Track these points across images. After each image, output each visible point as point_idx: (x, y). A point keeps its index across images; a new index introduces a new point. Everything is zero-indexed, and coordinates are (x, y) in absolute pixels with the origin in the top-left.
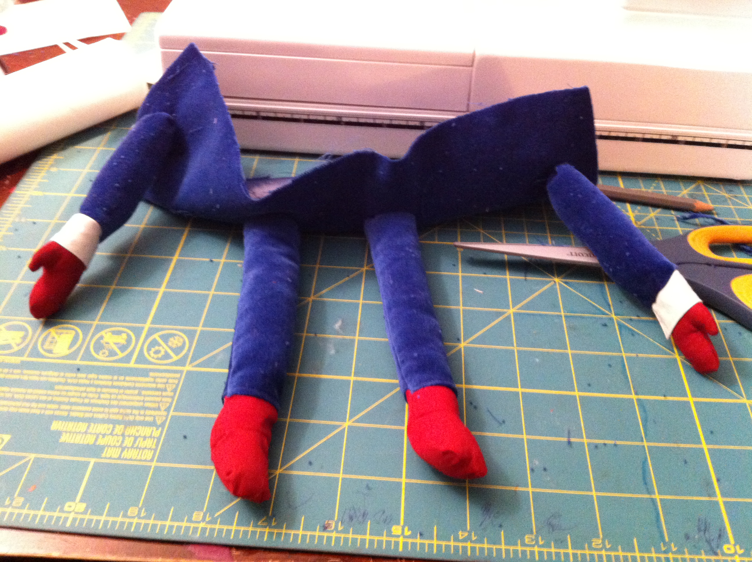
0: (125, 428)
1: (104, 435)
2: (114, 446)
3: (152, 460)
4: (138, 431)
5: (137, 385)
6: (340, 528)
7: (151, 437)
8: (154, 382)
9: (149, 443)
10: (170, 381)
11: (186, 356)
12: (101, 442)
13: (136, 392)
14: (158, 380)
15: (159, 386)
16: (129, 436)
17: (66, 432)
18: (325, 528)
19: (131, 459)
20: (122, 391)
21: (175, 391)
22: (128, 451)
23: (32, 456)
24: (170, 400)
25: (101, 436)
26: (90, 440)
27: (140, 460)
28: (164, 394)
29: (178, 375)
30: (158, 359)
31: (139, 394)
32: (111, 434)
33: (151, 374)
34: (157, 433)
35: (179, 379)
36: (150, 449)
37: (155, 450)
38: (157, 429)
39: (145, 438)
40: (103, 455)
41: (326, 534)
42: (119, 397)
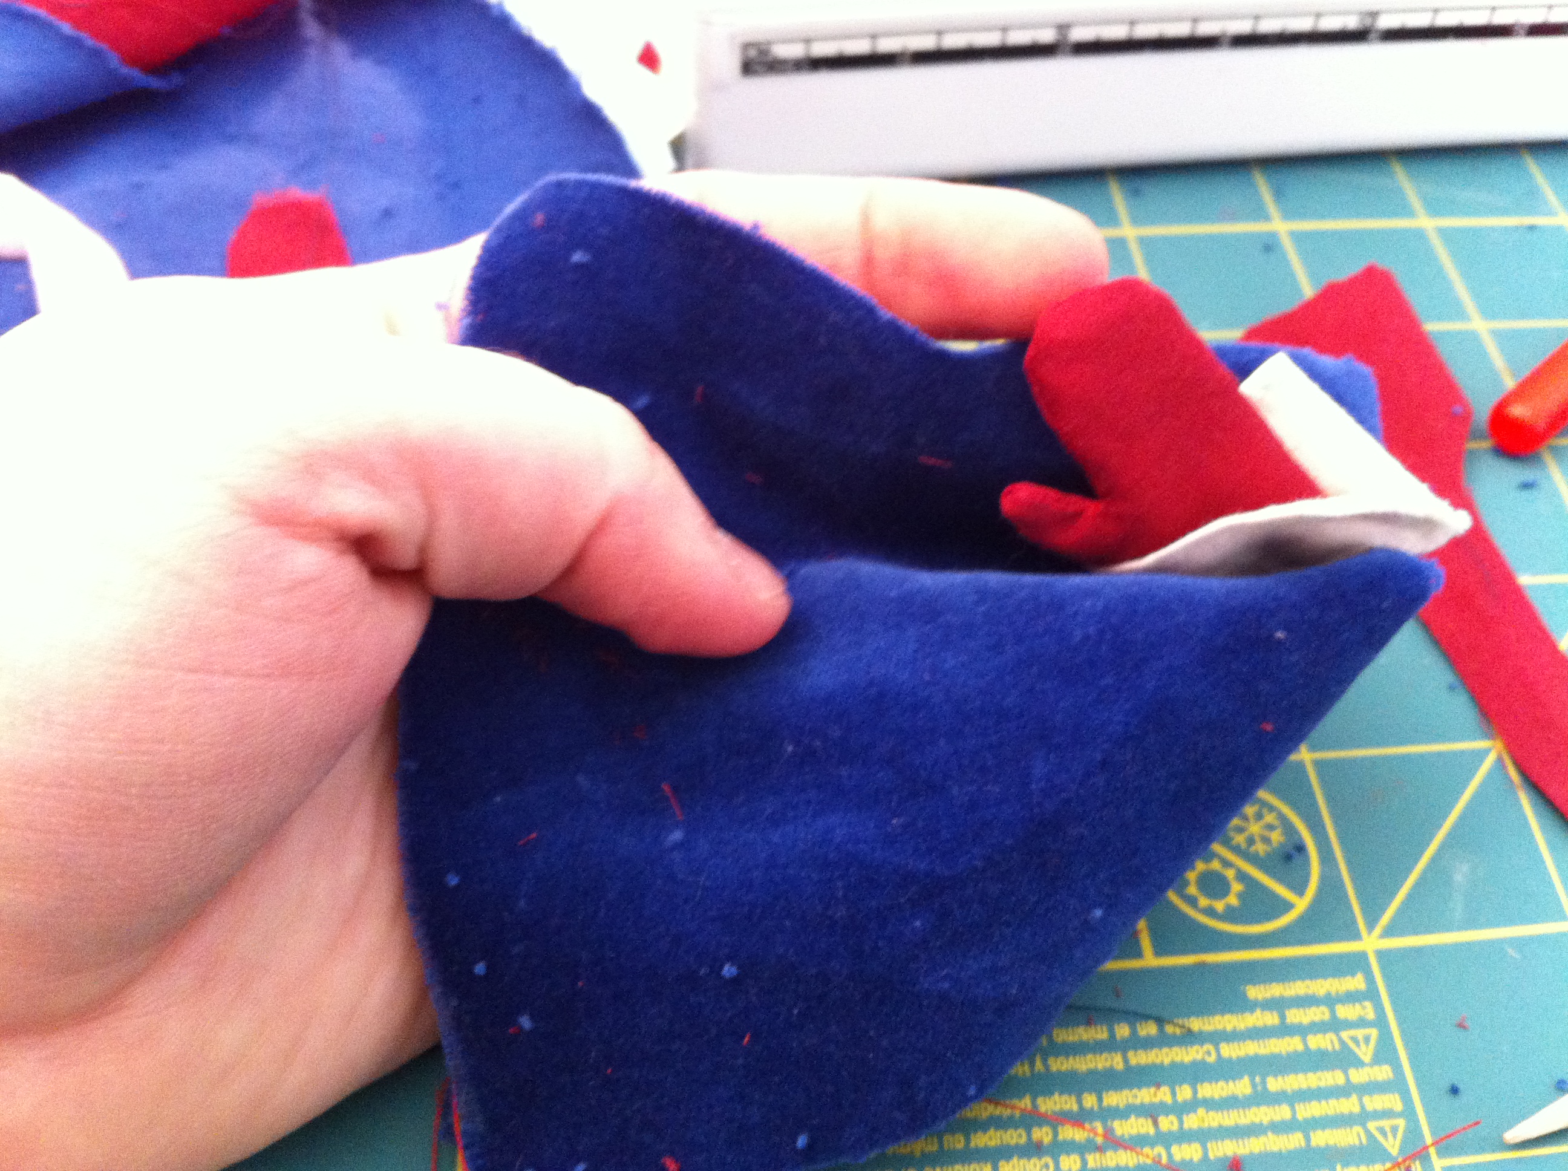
5: (1228, 1051)
8: (1284, 1030)
10: (1344, 1012)
11: (1331, 886)
13: (1242, 1087)
14: (1295, 1016)
15: (1318, 1042)
20: (1185, 1093)
21: (1385, 1054)
24: (1392, 1101)
28: (1358, 1076)
29: (1357, 983)
30: (1230, 915)
31: (1262, 1098)
33: (1254, 992)
35: (1371, 994)
42: (1192, 1122)
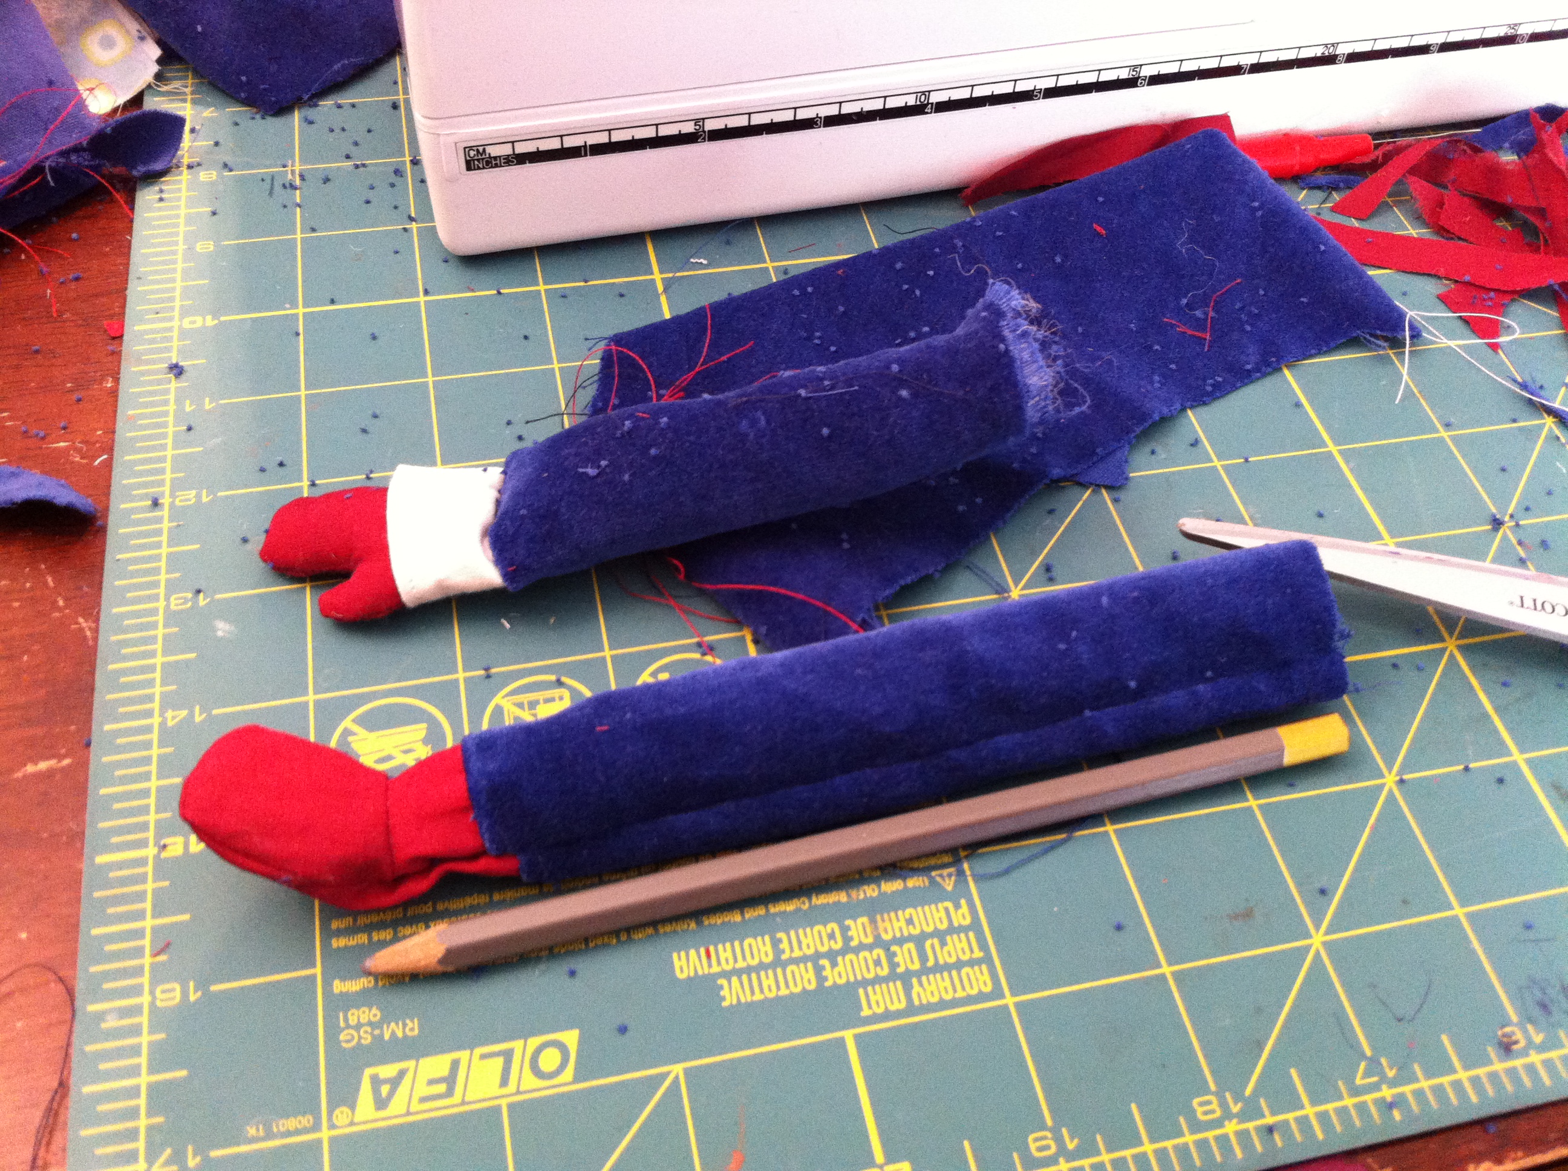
0: (873, 921)
1: (832, 956)
2: (877, 980)
3: (997, 993)
4: (910, 922)
6: (1538, 1039)
7: (952, 930)
9: (958, 947)
12: (836, 975)
16: (900, 941)
17: (727, 975)
18: (1507, 1048)
19: (943, 1005)
22: (921, 984)
23: (677, 1069)
25: (825, 962)
26: (803, 979)
27: (969, 1000)
32: (846, 950)
34: (962, 916)
36: (972, 963)
37: (987, 960)
38: (957, 906)
39: (941, 936)
40: (866, 1012)
41: (1518, 1063)
